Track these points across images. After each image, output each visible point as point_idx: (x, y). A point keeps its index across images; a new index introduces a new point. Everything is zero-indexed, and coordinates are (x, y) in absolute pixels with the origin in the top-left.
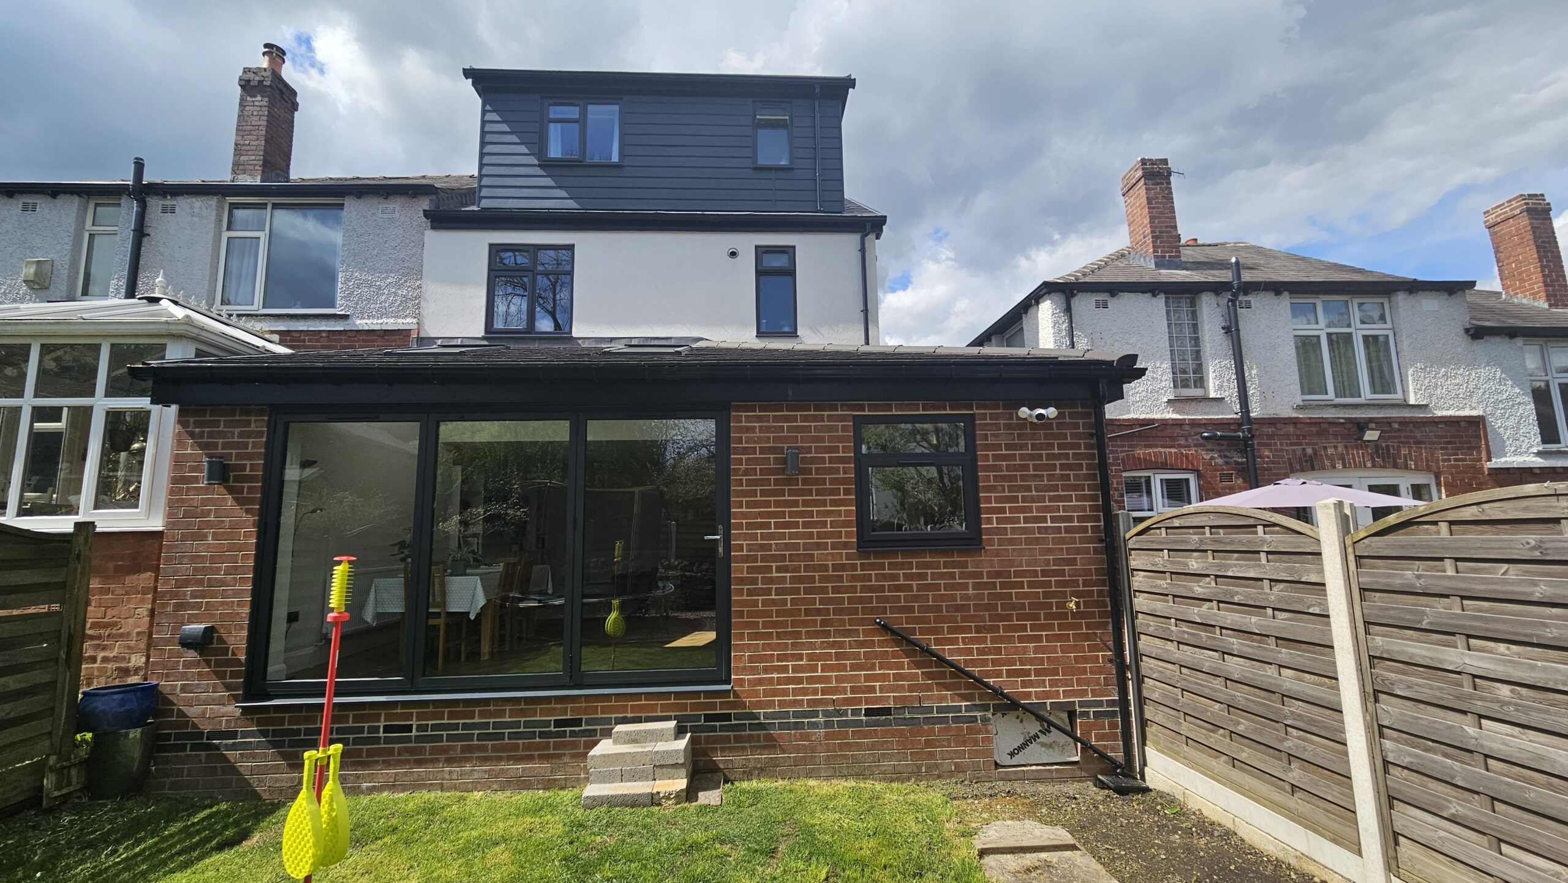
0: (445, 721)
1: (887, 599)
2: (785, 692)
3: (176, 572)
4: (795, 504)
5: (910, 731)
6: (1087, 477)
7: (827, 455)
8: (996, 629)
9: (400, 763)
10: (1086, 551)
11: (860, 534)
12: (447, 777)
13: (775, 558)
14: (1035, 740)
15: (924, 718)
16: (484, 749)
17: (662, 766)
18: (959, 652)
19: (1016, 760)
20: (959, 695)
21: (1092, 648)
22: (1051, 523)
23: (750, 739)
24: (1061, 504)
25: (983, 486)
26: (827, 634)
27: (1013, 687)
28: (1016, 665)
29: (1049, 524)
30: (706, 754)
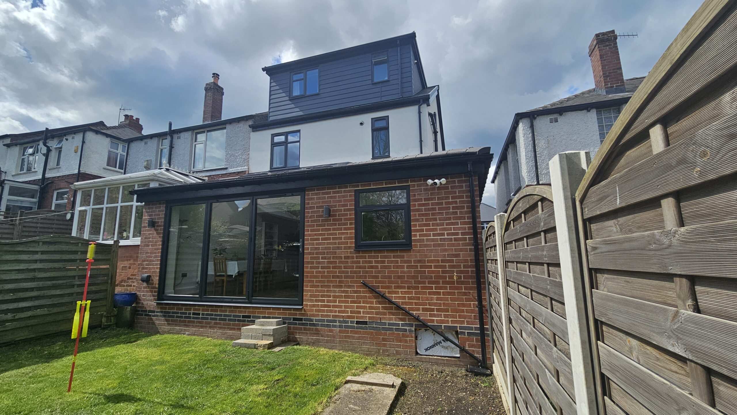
0: (209, 313)
1: (367, 272)
2: (323, 311)
3: (142, 257)
4: (329, 230)
5: (376, 333)
6: (466, 213)
7: (343, 208)
8: (417, 288)
9: (197, 326)
10: (466, 250)
11: (356, 243)
12: (209, 333)
13: (321, 253)
14: (439, 344)
15: (382, 328)
16: (220, 324)
17: (265, 335)
18: (399, 298)
19: (428, 353)
20: (399, 318)
21: (467, 300)
22: (447, 236)
23: (309, 329)
24: (452, 226)
25: (413, 219)
26: (341, 287)
27: (425, 317)
28: (427, 306)
29: (446, 237)
30: (293, 334)
